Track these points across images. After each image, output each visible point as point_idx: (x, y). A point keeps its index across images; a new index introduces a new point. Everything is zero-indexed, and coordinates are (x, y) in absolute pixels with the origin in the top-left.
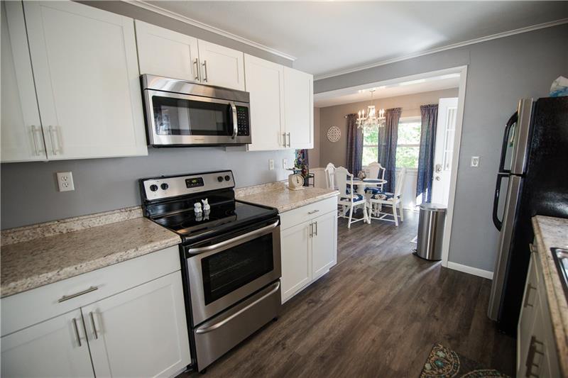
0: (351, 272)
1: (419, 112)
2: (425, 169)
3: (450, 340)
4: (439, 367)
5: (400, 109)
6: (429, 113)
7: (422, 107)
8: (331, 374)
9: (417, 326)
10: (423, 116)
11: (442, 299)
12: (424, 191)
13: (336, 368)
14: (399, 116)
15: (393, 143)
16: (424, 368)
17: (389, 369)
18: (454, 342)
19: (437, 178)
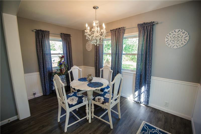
1: (137, 29)
2: (141, 72)
5: (124, 27)
6: (144, 29)
7: (139, 25)
10: (140, 32)
14: (124, 33)
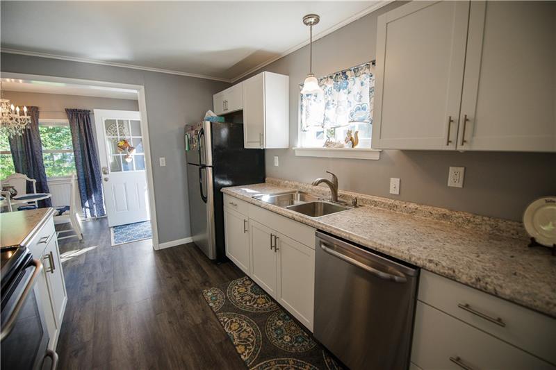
0: (86, 299)
1: (64, 115)
3: (205, 285)
4: (216, 300)
7: (67, 110)
8: (171, 366)
9: (182, 292)
10: (71, 120)
11: (177, 268)
12: (89, 197)
13: (169, 362)
15: (36, 149)
16: (211, 307)
17: (197, 325)
18: (207, 284)
19: (106, 180)
